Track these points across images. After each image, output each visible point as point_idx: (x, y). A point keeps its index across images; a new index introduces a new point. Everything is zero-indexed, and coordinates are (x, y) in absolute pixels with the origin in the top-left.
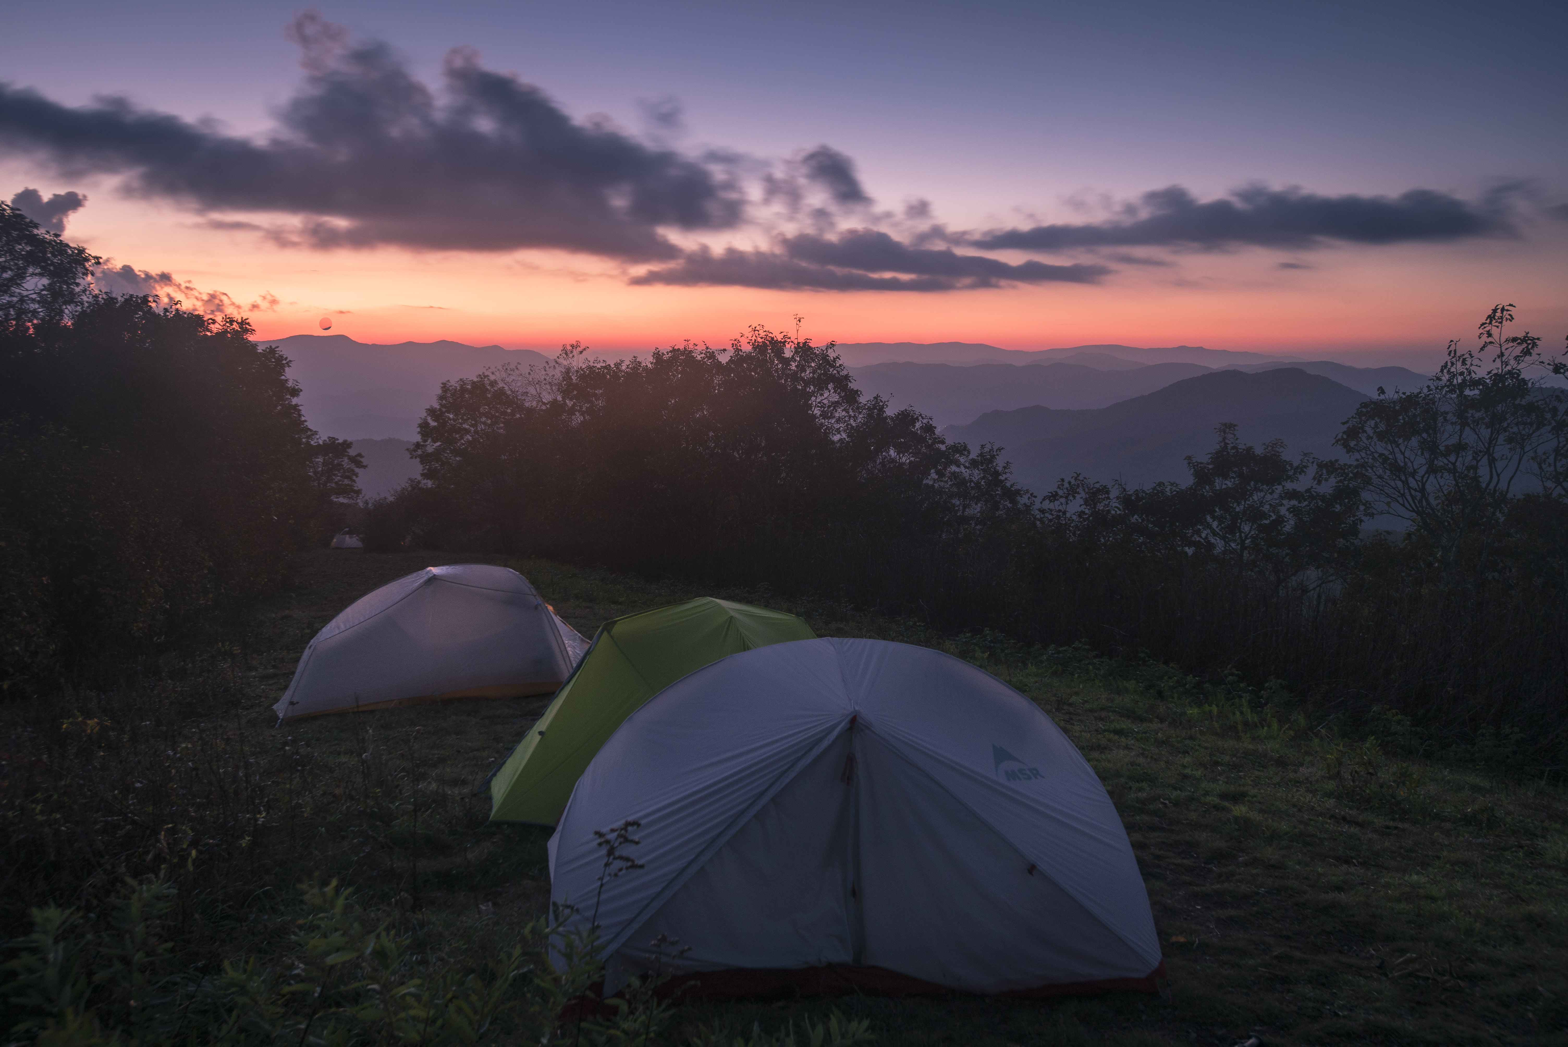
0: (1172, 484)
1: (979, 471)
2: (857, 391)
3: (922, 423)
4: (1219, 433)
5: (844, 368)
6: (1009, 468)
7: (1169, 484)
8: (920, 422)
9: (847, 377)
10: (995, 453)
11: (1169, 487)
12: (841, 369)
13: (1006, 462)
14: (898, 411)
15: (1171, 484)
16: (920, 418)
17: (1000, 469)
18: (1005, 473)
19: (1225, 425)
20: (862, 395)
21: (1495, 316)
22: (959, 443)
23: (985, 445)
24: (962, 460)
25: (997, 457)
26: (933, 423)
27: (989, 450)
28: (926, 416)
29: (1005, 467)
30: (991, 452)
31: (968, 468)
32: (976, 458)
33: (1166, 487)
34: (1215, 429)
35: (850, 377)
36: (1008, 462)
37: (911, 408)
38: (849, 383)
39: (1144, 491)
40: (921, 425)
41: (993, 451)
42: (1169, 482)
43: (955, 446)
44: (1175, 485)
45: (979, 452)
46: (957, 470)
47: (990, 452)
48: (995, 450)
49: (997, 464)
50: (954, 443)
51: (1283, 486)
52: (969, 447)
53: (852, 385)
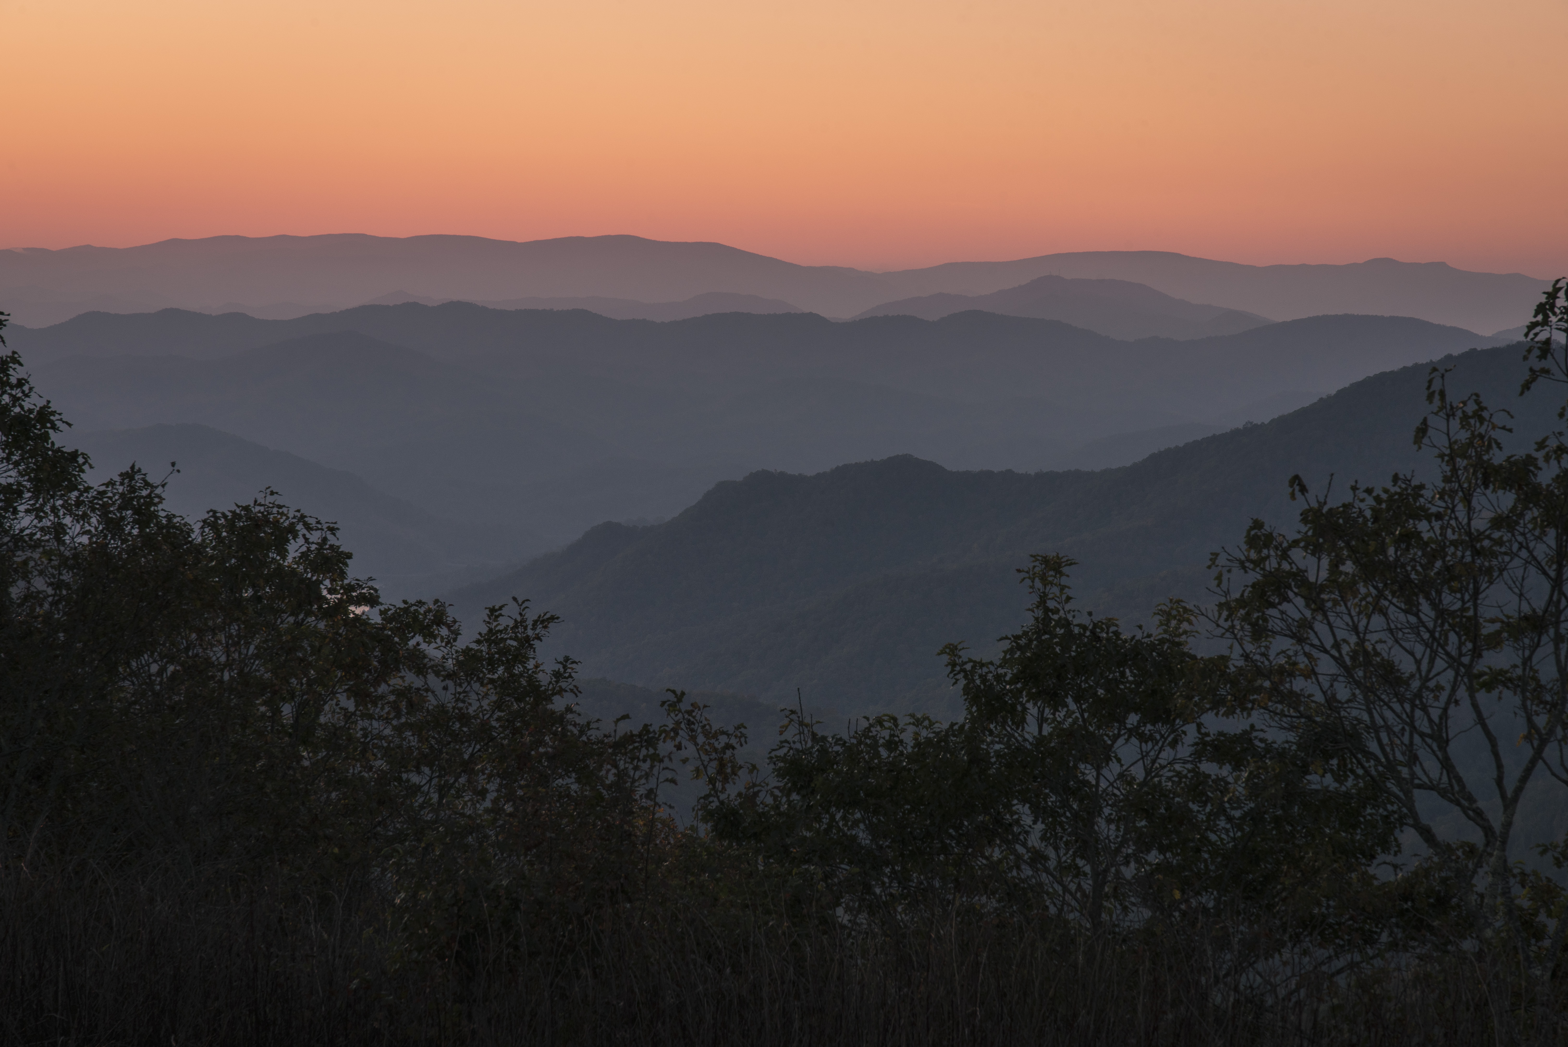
0: (918, 722)
1: (482, 685)
2: (74, 455)
3: (306, 540)
4: (1028, 582)
5: (31, 389)
6: (570, 676)
7: (912, 721)
8: (301, 541)
9: (44, 415)
10: (530, 632)
11: (911, 729)
12: (23, 392)
13: (561, 659)
14: (234, 508)
15: (918, 720)
16: (300, 527)
17: (544, 679)
18: (561, 691)
19: (1046, 561)
20: (91, 467)
21: (1553, 306)
22: (420, 603)
23: (501, 608)
24: (433, 651)
25: (536, 643)
26: (343, 542)
27: (511, 623)
28: (318, 522)
29: (557, 675)
30: (521, 629)
31: (450, 676)
32: (474, 646)
33: (903, 731)
34: (1019, 571)
35: (53, 413)
36: (567, 659)
37: (270, 499)
38: (51, 431)
39: (841, 739)
40: (304, 549)
41: (526, 628)
42: (912, 716)
43: (406, 610)
44: (926, 723)
45: (484, 630)
46: (418, 682)
47: (516, 626)
48: (530, 623)
49: (537, 666)
50: (405, 602)
51: (1199, 726)
52: (451, 614)
53: (60, 440)
